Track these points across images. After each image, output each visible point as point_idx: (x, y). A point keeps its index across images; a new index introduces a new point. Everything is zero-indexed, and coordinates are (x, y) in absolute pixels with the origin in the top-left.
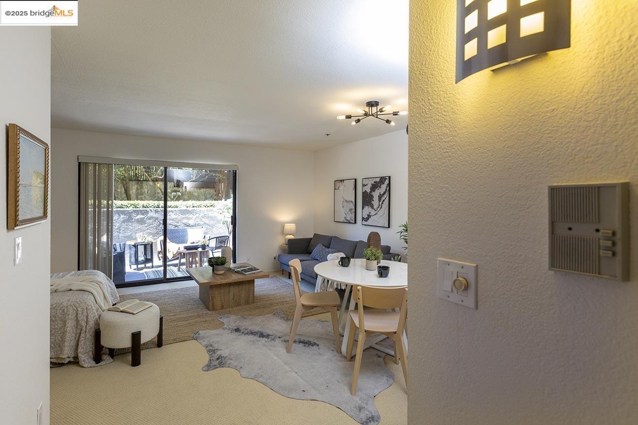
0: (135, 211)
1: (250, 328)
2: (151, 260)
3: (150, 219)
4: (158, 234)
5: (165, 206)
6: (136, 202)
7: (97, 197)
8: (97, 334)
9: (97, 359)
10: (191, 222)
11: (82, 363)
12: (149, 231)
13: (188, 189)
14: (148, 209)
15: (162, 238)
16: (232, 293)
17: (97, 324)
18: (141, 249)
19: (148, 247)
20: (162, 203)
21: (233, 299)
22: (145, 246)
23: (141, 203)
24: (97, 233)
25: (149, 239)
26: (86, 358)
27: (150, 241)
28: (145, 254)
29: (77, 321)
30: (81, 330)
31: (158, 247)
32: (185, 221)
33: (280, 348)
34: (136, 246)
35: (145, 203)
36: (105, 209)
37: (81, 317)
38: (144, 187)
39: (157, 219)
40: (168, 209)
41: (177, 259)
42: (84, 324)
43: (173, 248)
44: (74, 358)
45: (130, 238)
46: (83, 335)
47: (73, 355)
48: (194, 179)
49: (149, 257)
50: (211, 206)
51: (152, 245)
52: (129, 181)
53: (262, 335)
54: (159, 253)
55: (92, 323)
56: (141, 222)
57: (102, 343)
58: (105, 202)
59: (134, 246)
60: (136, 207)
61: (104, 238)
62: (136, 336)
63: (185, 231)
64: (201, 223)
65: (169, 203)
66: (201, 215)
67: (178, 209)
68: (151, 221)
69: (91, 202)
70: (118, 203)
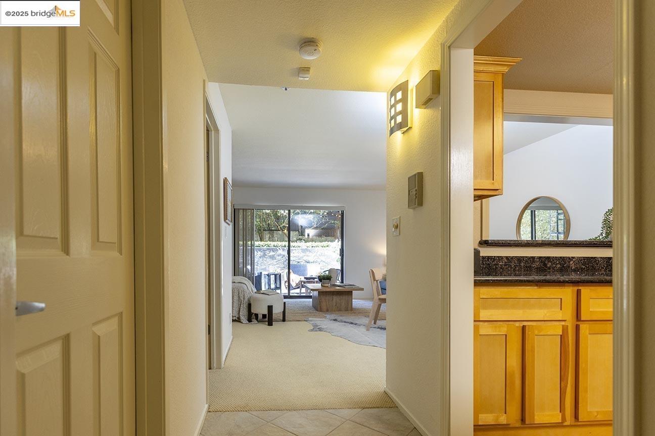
0: (268, 249)
1: (345, 320)
2: (280, 288)
3: (279, 255)
4: (284, 268)
5: (289, 246)
6: (269, 243)
7: (245, 240)
8: (249, 306)
9: (250, 320)
10: (311, 259)
11: (242, 321)
12: (278, 265)
13: (310, 237)
14: (278, 248)
15: (287, 270)
16: (334, 300)
17: (249, 300)
18: (272, 277)
19: (278, 276)
20: (287, 244)
21: (336, 305)
22: (276, 275)
23: (272, 243)
24: (245, 264)
25: (278, 271)
26: (244, 319)
27: (279, 272)
28: (276, 282)
29: (239, 297)
30: (241, 302)
31: (284, 278)
32: (305, 258)
33: (363, 329)
34: (269, 275)
35: (275, 243)
36: (250, 248)
37: (241, 295)
38: (275, 236)
39: (284, 256)
40: (291, 248)
41: (299, 288)
42: (242, 299)
43: (295, 279)
44: (238, 318)
45: (265, 269)
46: (242, 305)
47: (237, 316)
48: (315, 226)
49: (278, 286)
50: (328, 246)
51: (280, 275)
52: (264, 230)
53: (352, 323)
54: (285, 282)
55: (246, 299)
56: (272, 257)
57: (252, 311)
58: (250, 243)
59: (268, 275)
60: (269, 246)
61: (249, 267)
62: (270, 308)
63: (305, 266)
64: (319, 260)
65: (292, 244)
66: (318, 254)
67: (300, 248)
68: (280, 257)
69: (241, 243)
70: (257, 243)
